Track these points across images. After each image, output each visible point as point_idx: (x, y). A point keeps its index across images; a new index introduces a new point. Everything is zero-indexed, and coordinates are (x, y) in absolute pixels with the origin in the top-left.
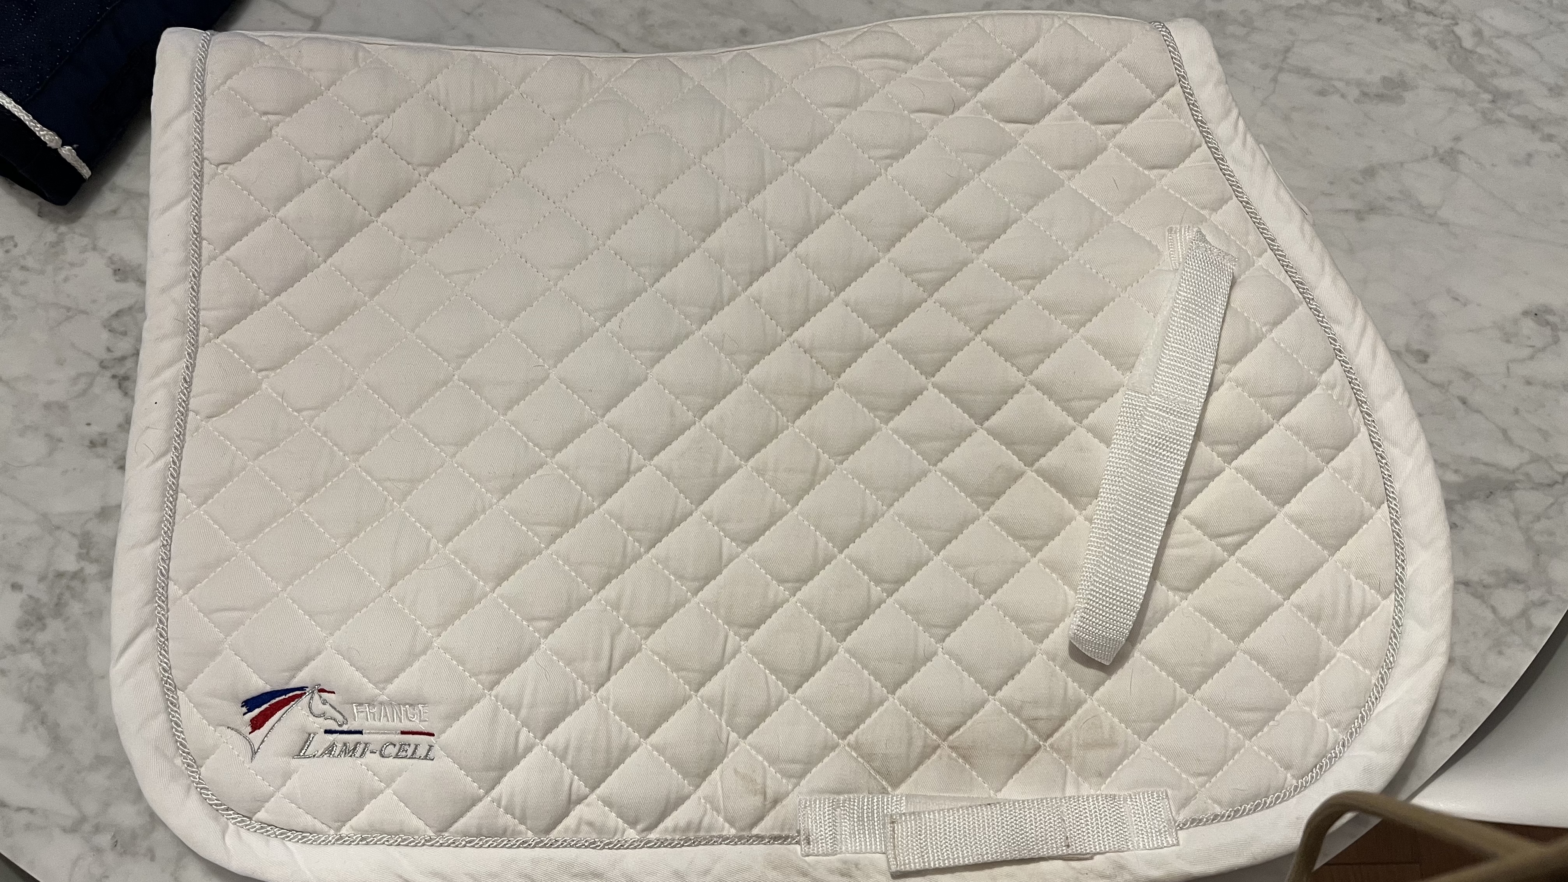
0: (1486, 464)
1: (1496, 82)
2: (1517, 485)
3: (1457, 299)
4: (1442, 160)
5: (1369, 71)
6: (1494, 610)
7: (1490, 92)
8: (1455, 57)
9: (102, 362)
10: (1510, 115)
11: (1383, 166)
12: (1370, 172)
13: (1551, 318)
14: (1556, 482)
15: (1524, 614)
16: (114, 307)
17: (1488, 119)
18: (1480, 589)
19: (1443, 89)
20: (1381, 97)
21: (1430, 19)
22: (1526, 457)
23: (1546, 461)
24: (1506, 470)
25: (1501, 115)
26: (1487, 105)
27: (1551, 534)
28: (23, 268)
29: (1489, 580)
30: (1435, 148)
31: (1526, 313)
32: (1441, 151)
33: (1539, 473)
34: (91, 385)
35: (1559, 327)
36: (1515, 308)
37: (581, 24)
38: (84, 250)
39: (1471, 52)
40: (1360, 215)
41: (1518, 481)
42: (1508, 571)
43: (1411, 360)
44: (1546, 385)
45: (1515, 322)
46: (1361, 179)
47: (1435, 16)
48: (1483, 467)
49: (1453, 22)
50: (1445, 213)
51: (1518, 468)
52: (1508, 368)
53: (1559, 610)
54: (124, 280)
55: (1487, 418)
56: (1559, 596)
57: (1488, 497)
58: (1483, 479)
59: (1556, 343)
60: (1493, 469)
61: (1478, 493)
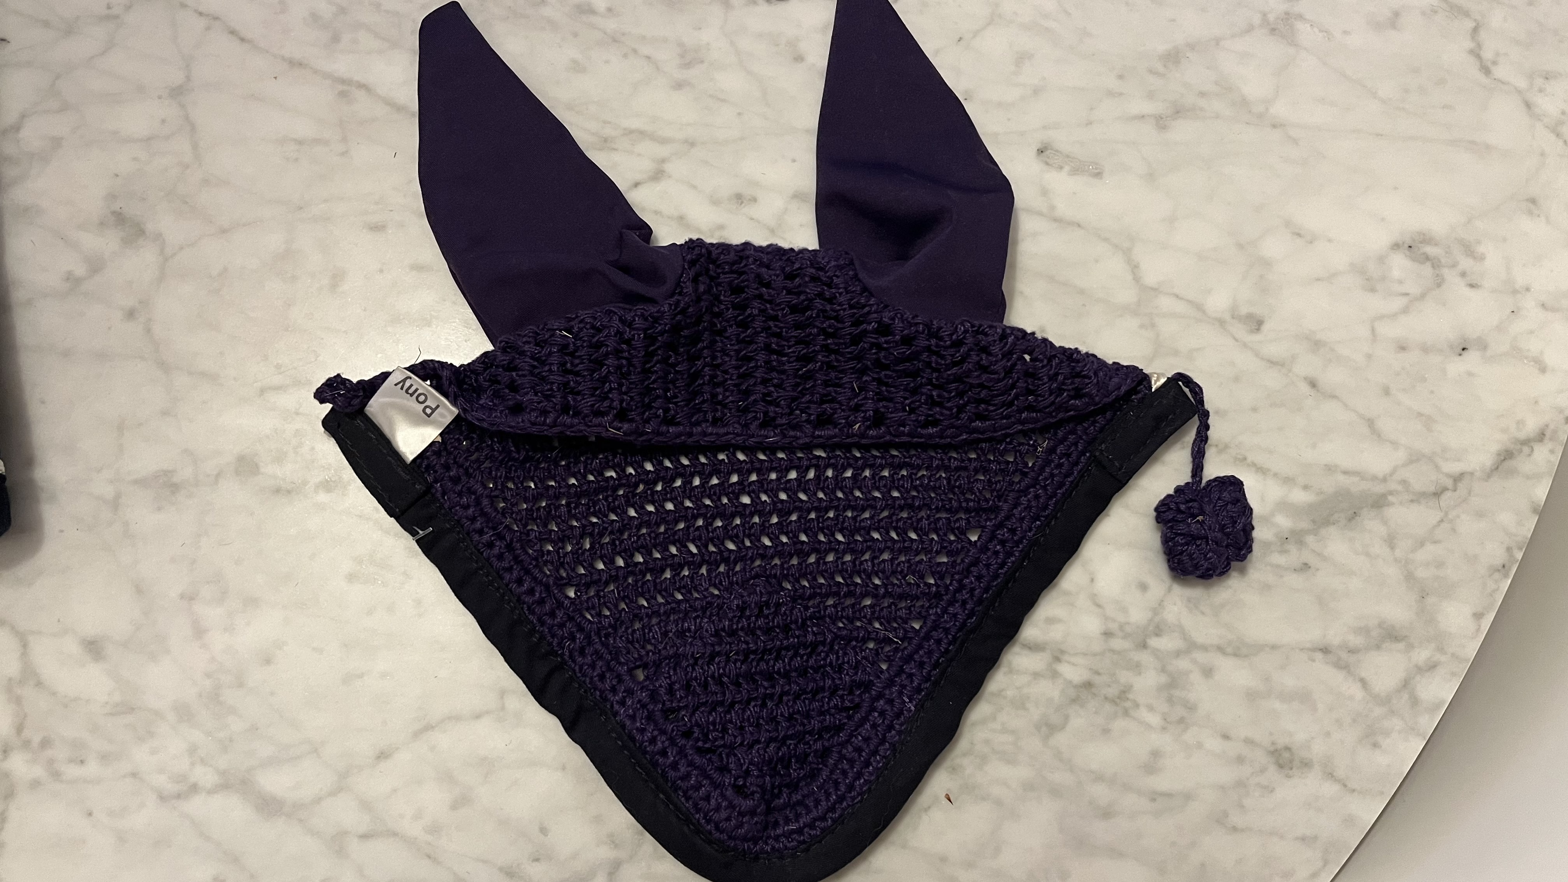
0: (1345, 473)
2: (1390, 498)
3: (1299, 235)
4: (1273, 31)
6: (1363, 682)
11: (1192, 47)
12: (1173, 58)
13: (1430, 250)
14: (1445, 489)
15: (1406, 684)
18: (1344, 655)
22: (1401, 455)
23: (1430, 459)
24: (1374, 478)
27: (1440, 565)
29: (1356, 641)
30: (1265, 15)
31: (1396, 246)
32: (1271, 17)
33: (1421, 478)
35: (1443, 261)
36: (1380, 239)
40: (1161, 122)
41: (1391, 493)
42: (1381, 625)
43: (1240, 331)
44: (1426, 349)
45: (1381, 259)
46: (1160, 68)
48: (1341, 478)
50: (1280, 109)
51: (1391, 475)
52: (1373, 330)
53: (1453, 674)
55: (1346, 405)
56: (1453, 655)
57: (1350, 520)
58: (1342, 494)
59: (1439, 285)
60: (1356, 479)
61: (1336, 516)
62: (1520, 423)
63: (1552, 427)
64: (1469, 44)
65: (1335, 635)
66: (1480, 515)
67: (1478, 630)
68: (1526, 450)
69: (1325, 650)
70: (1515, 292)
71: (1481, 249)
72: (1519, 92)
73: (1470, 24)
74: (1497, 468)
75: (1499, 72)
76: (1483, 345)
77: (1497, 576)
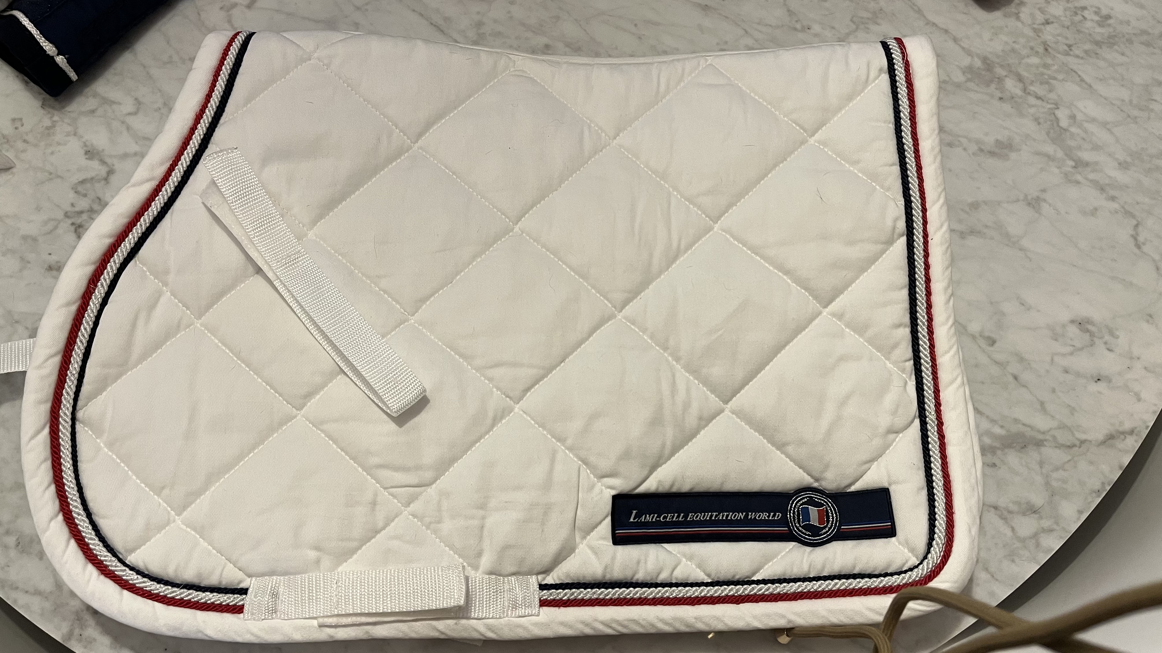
0: (1024, 425)
1: (1080, 154)
2: (1045, 443)
3: (1023, 305)
4: (1029, 204)
5: (987, 134)
6: (1013, 529)
7: (1074, 160)
8: (1052, 131)
9: (66, 213)
10: (1087, 179)
11: (985, 203)
12: (975, 206)
13: (1090, 327)
14: (1074, 446)
15: (1035, 536)
16: (81, 176)
17: (1068, 179)
18: (1005, 513)
19: (1038, 153)
20: (992, 154)
21: (1039, 102)
22: (1054, 424)
23: (1069, 429)
24: (1039, 431)
25: (1079, 178)
26: (1070, 169)
27: (1065, 481)
28: (25, 141)
29: (1012, 507)
30: (1026, 196)
31: (1072, 322)
32: (1029, 197)
33: (1063, 437)
34: (56, 227)
35: (1096, 334)
36: (1065, 316)
37: (435, 26)
38: (68, 135)
39: (1065, 130)
41: (1046, 440)
42: (1028, 503)
43: (982, 343)
44: (1078, 375)
45: (1064, 326)
46: (967, 209)
47: (1043, 100)
48: (1020, 426)
49: (1056, 107)
50: (1025, 243)
51: (1049, 431)
52: (1052, 360)
53: (1061, 537)
54: (90, 159)
55: (1031, 392)
56: (1063, 528)
57: (1022, 448)
58: (1021, 435)
59: (1092, 346)
60: (1029, 429)
61: (1015, 445)
62: (1121, 423)
63: (1138, 429)
64: (1132, 232)
65: (1002, 502)
66: (1091, 463)
67: (1079, 519)
68: (1122, 437)
69: (996, 508)
70: (1131, 358)
71: (1118, 333)
72: (1154, 261)
73: (1135, 222)
74: (1105, 442)
75: (1145, 249)
76: (1109, 380)
77: (1094, 495)
